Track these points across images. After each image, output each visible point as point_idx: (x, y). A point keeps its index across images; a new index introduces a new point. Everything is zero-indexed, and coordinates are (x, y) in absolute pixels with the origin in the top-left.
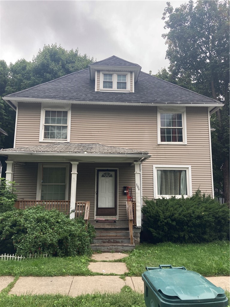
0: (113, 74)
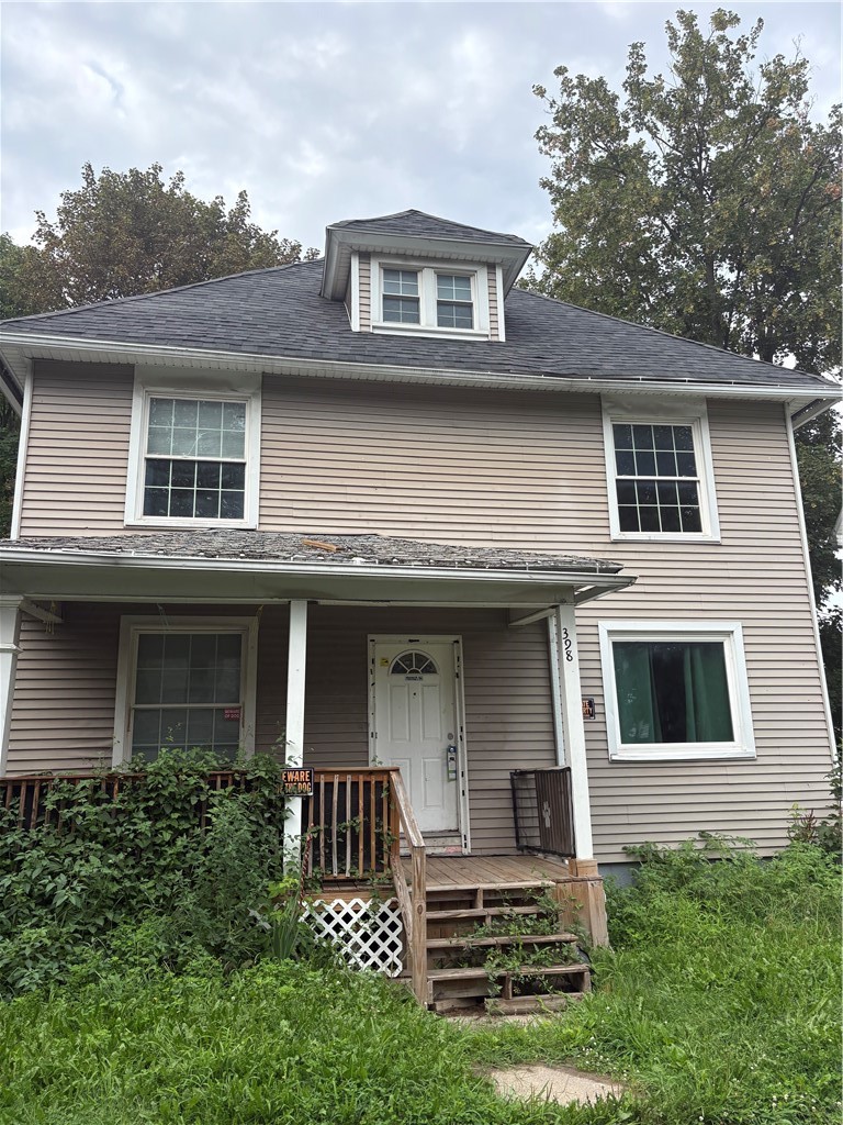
0: (421, 270)
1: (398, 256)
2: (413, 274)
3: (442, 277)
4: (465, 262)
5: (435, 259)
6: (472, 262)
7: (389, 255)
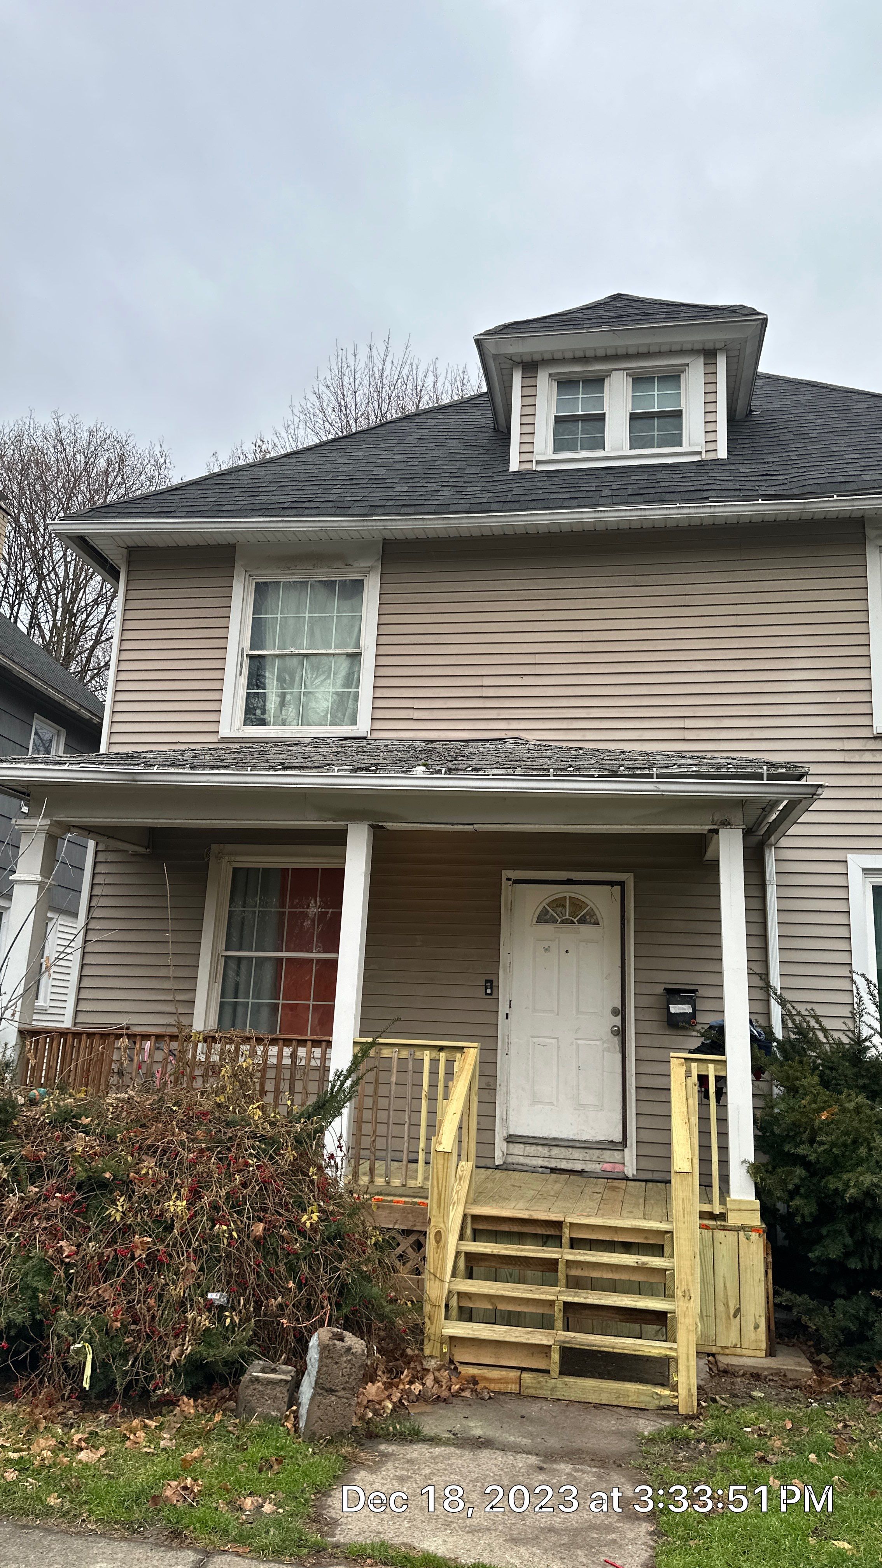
0: (608, 374)
1: (575, 360)
2: (597, 382)
3: (640, 380)
4: (671, 353)
5: (627, 357)
6: (681, 352)
7: (563, 361)
